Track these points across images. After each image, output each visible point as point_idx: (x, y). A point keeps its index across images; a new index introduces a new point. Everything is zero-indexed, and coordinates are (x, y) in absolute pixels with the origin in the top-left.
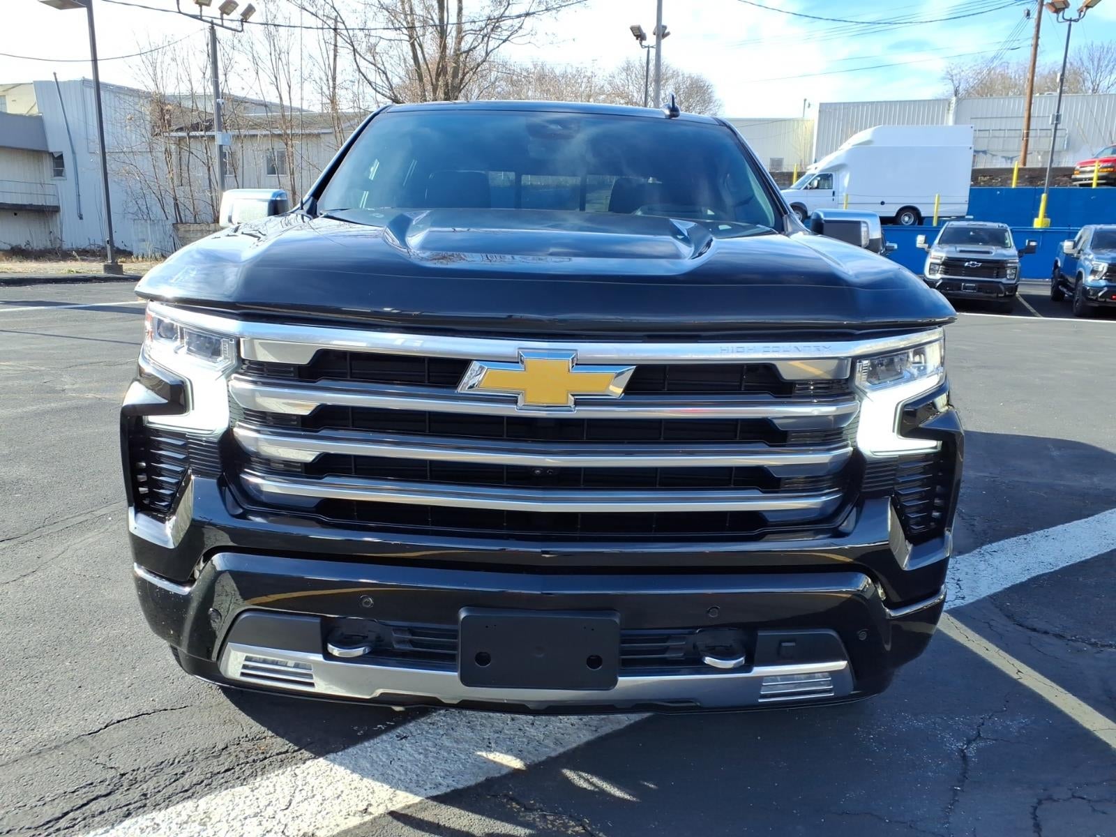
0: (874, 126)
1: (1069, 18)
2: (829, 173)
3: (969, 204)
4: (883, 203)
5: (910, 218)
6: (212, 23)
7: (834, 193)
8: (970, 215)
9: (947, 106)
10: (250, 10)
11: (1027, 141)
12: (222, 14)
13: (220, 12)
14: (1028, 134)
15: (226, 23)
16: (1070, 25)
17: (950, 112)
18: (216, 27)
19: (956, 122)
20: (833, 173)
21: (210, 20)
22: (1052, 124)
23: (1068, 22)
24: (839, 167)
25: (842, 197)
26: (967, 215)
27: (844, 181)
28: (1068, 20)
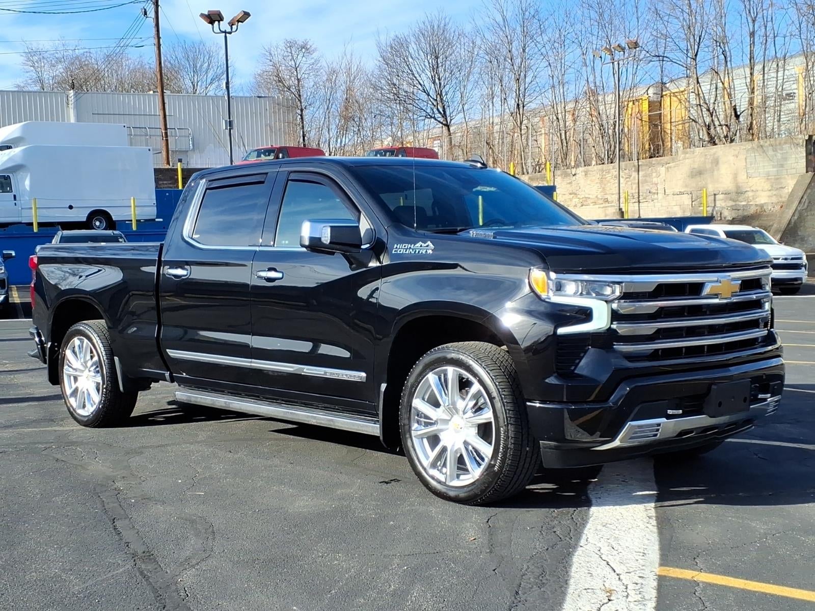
0: (19, 122)
1: (224, 30)
2: (6, 175)
3: (157, 206)
4: (71, 207)
5: (101, 222)
7: (15, 196)
8: (159, 218)
9: (65, 99)
11: (167, 140)
14: (166, 133)
16: (226, 37)
17: (70, 106)
19: (79, 118)
20: (11, 175)
22: (226, 129)
23: (224, 34)
24: (17, 168)
25: (24, 200)
26: (157, 218)
27: (24, 183)
28: (223, 32)
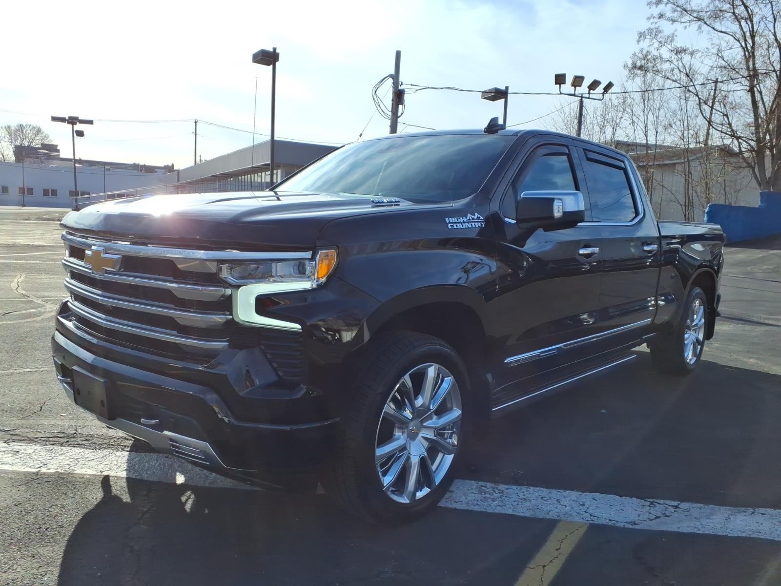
6: (582, 97)
10: (610, 85)
12: (589, 91)
13: (588, 90)
15: (591, 96)
18: (584, 99)
21: (581, 95)
